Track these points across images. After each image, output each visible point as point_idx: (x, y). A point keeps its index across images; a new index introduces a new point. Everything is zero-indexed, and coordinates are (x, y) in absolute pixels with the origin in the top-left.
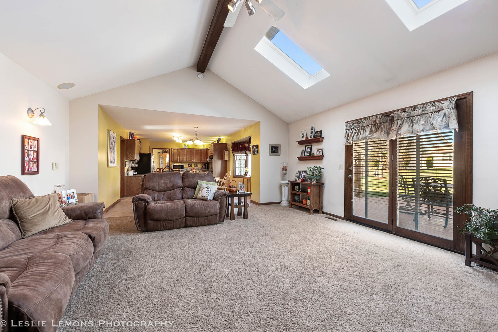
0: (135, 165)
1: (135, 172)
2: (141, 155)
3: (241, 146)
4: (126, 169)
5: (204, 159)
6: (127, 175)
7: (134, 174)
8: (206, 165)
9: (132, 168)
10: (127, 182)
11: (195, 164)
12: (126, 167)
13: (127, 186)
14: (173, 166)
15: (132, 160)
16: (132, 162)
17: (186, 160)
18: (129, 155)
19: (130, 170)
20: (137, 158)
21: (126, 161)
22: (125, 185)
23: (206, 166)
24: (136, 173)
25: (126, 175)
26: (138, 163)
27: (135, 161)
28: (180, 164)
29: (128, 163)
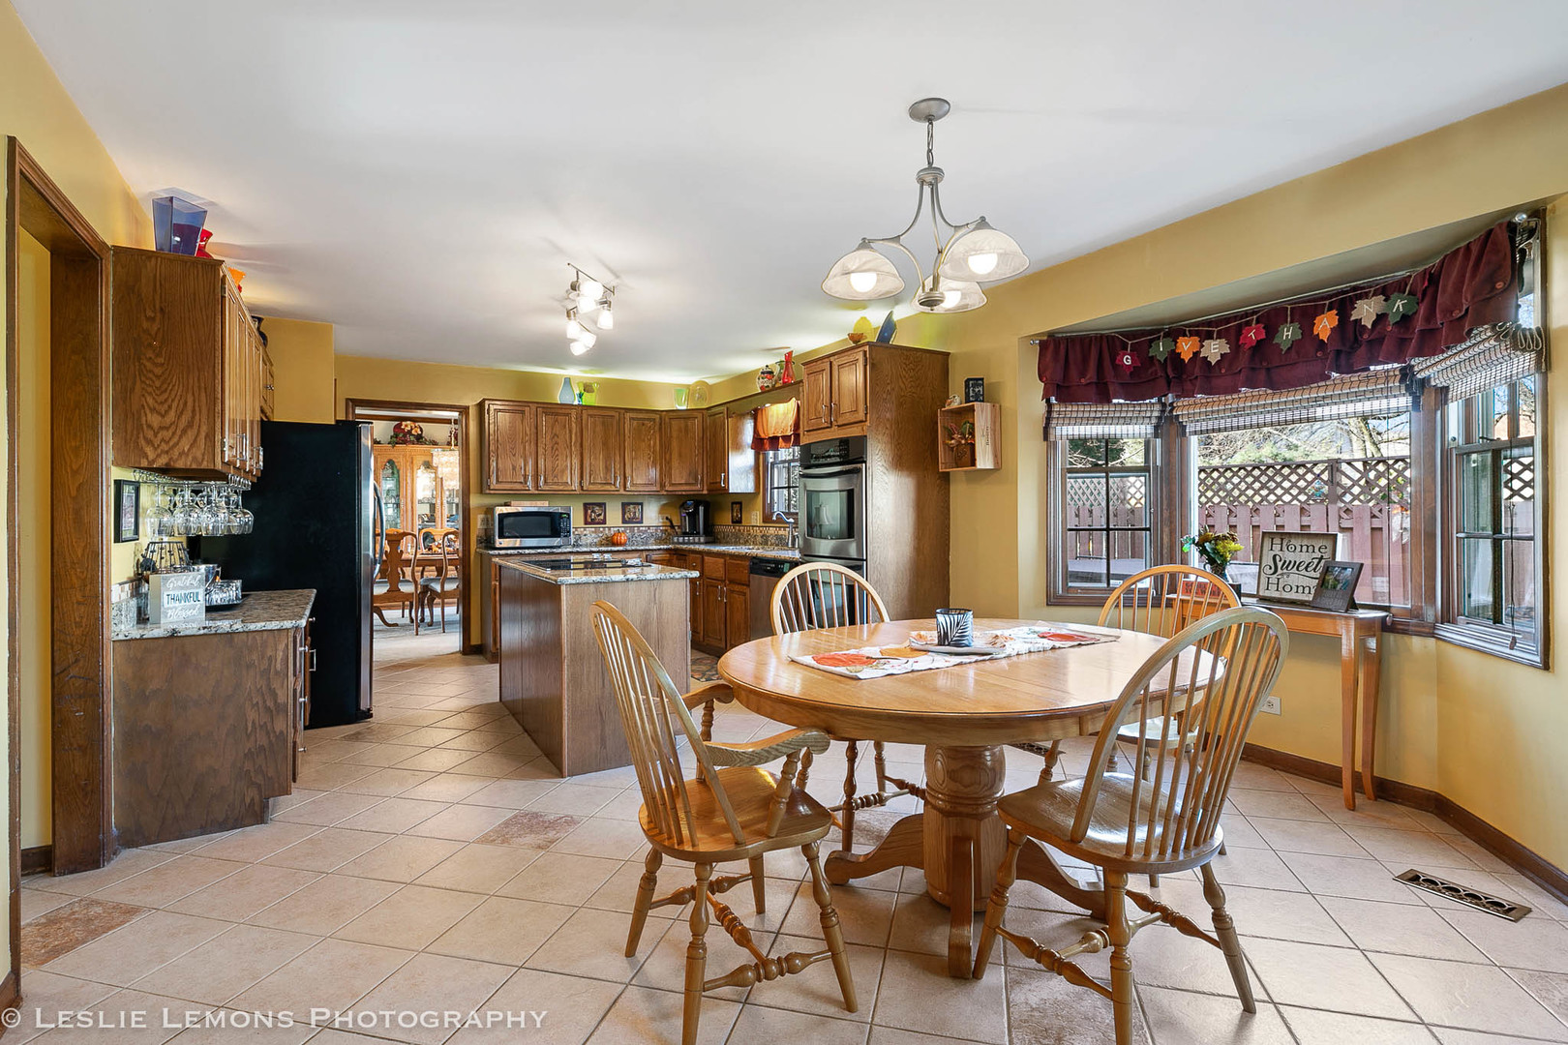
0: (222, 515)
1: (227, 576)
2: (273, 435)
3: (1127, 360)
4: (120, 562)
5: (685, 474)
6: (142, 618)
7: (218, 598)
8: (696, 511)
9: (197, 549)
10: (136, 695)
11: (624, 506)
12: (118, 539)
13: (132, 736)
14: (502, 516)
15: (186, 474)
16: (196, 492)
17: (576, 479)
18: (155, 420)
19: (173, 569)
20: (242, 451)
21: (117, 473)
22: (112, 731)
23: (693, 516)
24: (232, 592)
25: (121, 625)
26: (248, 499)
27: (221, 476)
28: (541, 505)
29: (153, 497)
